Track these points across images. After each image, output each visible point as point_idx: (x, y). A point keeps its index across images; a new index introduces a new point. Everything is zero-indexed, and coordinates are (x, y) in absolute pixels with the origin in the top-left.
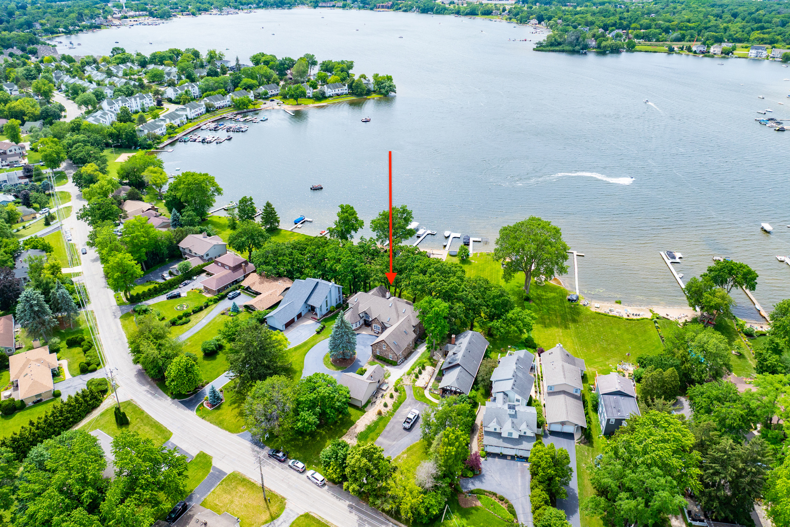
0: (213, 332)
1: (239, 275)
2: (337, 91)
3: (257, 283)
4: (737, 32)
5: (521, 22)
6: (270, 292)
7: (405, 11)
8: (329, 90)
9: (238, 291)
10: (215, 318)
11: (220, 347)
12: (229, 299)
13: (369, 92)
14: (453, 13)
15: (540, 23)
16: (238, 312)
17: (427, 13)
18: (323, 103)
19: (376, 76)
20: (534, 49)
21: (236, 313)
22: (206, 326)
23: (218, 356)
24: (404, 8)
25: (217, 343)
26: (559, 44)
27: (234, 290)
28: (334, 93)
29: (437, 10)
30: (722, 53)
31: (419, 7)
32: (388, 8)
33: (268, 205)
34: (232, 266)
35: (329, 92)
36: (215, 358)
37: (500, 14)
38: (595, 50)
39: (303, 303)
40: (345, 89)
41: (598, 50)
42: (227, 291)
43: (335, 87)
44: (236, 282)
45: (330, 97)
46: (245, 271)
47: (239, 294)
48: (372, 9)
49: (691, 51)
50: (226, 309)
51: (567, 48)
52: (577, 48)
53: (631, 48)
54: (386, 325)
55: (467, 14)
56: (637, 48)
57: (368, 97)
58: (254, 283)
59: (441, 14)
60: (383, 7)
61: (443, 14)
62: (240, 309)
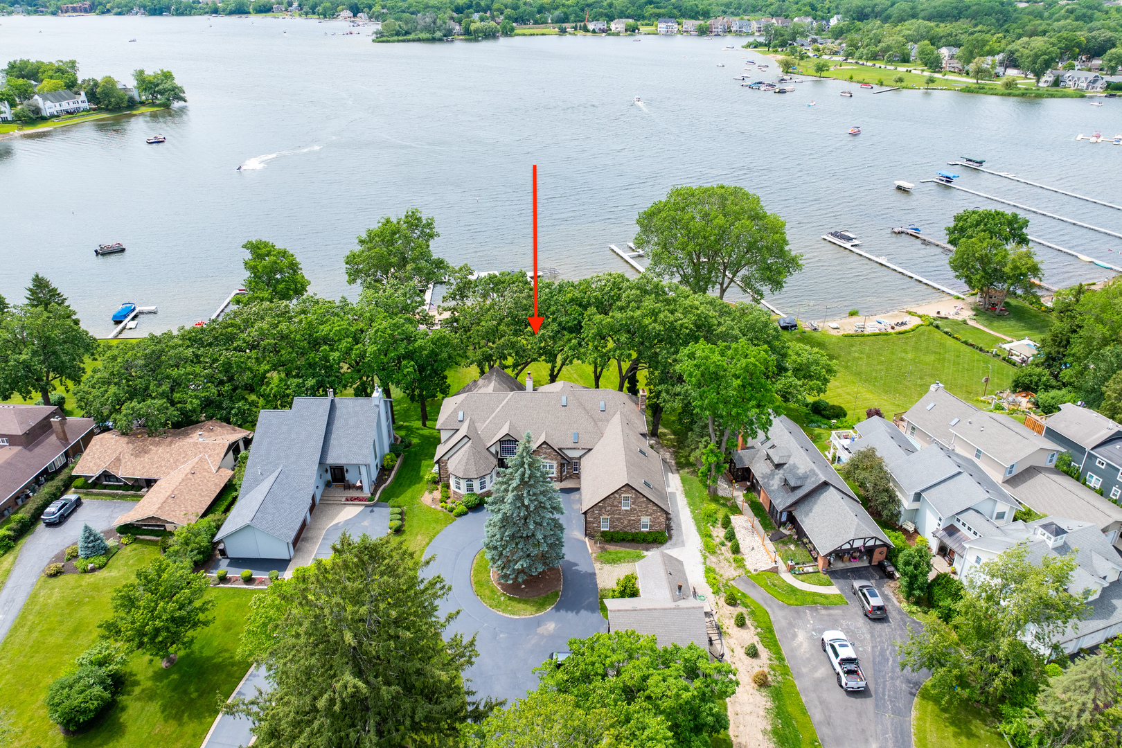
0: (51, 641)
1: (49, 453)
2: (65, 105)
3: (127, 457)
4: (628, 8)
5: (325, 17)
6: (186, 468)
7: (120, 14)
8: (48, 103)
9: (71, 496)
10: (33, 597)
11: (118, 683)
12: (50, 525)
13: (132, 104)
14: (207, 13)
15: (355, 16)
16: (108, 553)
17: (161, 14)
18: (41, 128)
19: (140, 75)
20: (373, 41)
21: (102, 559)
22: (14, 630)
23: (124, 717)
24: (116, 10)
25: (103, 671)
26: (407, 33)
27: (55, 497)
28: (58, 108)
29: (177, 10)
30: (626, 30)
31: (144, 7)
32: (86, 11)
33: (40, 284)
34: (18, 431)
35: (48, 108)
36: (117, 730)
37: (286, 10)
38: (461, 37)
39: (316, 467)
40: (82, 101)
41: (467, 37)
42: (31, 506)
43: (59, 98)
44: (48, 475)
45: (52, 116)
46: (64, 439)
47: (78, 503)
48: (54, 14)
49: (588, 31)
50: (58, 558)
51: (424, 35)
52: (438, 34)
53: (508, 33)
54: (572, 454)
55: (231, 13)
56: (517, 31)
57: (134, 112)
58: (118, 459)
59: (186, 15)
60: (74, 10)
61: (190, 14)
62: (111, 543)
